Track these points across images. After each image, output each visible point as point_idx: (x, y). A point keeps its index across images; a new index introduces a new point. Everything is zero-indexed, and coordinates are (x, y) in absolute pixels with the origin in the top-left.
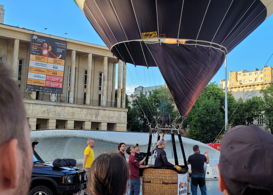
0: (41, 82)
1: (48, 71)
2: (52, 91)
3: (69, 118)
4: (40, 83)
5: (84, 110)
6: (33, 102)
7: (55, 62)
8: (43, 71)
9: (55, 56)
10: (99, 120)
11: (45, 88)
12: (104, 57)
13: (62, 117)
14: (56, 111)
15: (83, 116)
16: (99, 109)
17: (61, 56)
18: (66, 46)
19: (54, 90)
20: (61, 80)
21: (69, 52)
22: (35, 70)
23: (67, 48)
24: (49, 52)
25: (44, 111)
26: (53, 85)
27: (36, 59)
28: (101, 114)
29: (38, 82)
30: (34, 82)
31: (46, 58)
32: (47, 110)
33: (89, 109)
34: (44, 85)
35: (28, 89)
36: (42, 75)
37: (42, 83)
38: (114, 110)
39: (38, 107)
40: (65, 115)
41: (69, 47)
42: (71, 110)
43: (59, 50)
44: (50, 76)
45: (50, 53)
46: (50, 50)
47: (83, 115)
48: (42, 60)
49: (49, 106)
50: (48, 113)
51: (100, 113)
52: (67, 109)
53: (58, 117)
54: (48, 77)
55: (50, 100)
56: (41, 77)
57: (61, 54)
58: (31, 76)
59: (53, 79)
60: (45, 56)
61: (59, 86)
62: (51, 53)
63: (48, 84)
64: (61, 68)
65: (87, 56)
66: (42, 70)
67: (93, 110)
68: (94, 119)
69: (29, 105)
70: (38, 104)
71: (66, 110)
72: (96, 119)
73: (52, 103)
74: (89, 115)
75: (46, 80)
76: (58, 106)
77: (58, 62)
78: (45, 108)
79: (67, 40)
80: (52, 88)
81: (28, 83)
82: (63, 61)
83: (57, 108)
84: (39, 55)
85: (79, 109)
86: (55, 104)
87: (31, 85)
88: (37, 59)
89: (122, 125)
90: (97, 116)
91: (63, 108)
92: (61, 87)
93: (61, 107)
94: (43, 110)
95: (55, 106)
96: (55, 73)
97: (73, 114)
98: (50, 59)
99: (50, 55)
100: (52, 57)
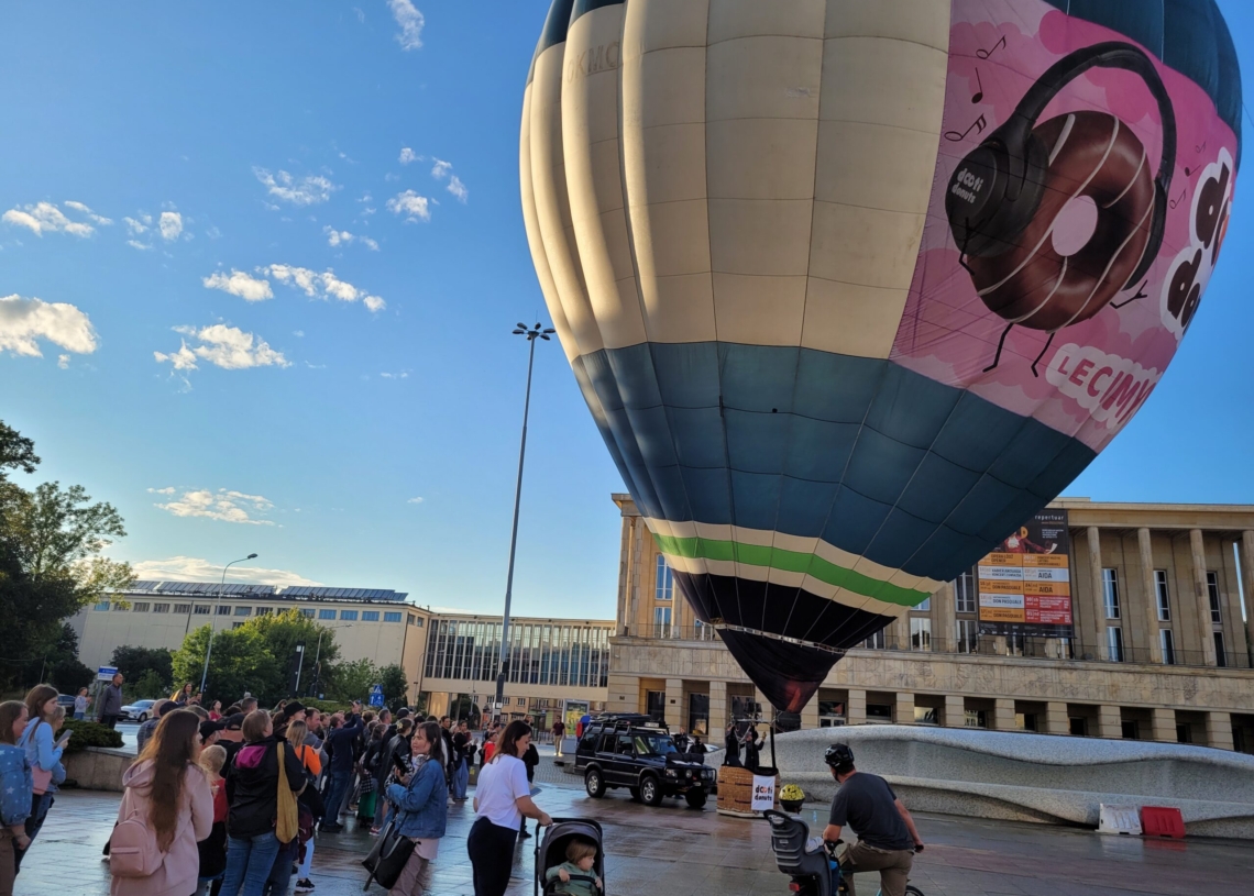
0: (1013, 613)
1: (1028, 585)
2: (1046, 632)
3: (1102, 698)
4: (1012, 616)
5: (1147, 679)
6: (1000, 661)
7: (1043, 563)
8: (1015, 588)
9: (1039, 548)
10: (1199, 704)
11: (1027, 628)
12: (1189, 531)
13: (1080, 696)
14: (1064, 681)
15: (1146, 694)
16: (1195, 675)
17: (1055, 546)
18: (1066, 520)
19: (1051, 630)
20: (1066, 605)
21: (1080, 534)
22: (994, 587)
23: (1070, 524)
24: (1021, 542)
25: (1031, 683)
26: (1046, 618)
27: (993, 560)
28: (1204, 687)
29: (1006, 613)
30: (996, 615)
31: (1017, 556)
32: (1039, 679)
33: (1163, 677)
34: (1022, 620)
35: (983, 631)
36: (1013, 597)
37: (1016, 616)
38: (1247, 675)
39: (1014, 672)
40: (1090, 691)
41: (1075, 521)
42: (1107, 679)
43: (1048, 533)
44: (1035, 596)
45: (1026, 544)
46: (1024, 536)
47: (1143, 692)
48: (1008, 560)
49: (1043, 671)
50: (1043, 687)
51: (1199, 686)
52: (1094, 676)
53: (1070, 696)
54: (1029, 599)
55: (1044, 656)
56: (1011, 602)
57: (1054, 540)
58: (987, 600)
59: (1044, 603)
60: (1013, 550)
61: (1063, 618)
62: (1029, 543)
63: (1032, 615)
64: (1060, 575)
65: (1137, 537)
66: (1011, 584)
67: (1174, 677)
68: (1182, 703)
69: (992, 670)
70: (1013, 666)
71: (1091, 678)
72: (1188, 703)
73: (1048, 663)
74: (1164, 691)
75: (1026, 608)
76: (1065, 669)
77: (1050, 561)
78: (1032, 676)
79: (1066, 506)
80: (1045, 625)
81: (982, 618)
82: (1064, 557)
83: (1065, 674)
84: (999, 551)
85: (1131, 676)
86: (1057, 664)
87: (990, 622)
88: (996, 561)
90: (1190, 694)
91: (1082, 673)
92: (1068, 620)
93: (1075, 673)
94: (1028, 679)
95: (1059, 668)
96: (1047, 589)
97: (1114, 688)
98: (1028, 557)
99: (1027, 547)
100: (1032, 551)
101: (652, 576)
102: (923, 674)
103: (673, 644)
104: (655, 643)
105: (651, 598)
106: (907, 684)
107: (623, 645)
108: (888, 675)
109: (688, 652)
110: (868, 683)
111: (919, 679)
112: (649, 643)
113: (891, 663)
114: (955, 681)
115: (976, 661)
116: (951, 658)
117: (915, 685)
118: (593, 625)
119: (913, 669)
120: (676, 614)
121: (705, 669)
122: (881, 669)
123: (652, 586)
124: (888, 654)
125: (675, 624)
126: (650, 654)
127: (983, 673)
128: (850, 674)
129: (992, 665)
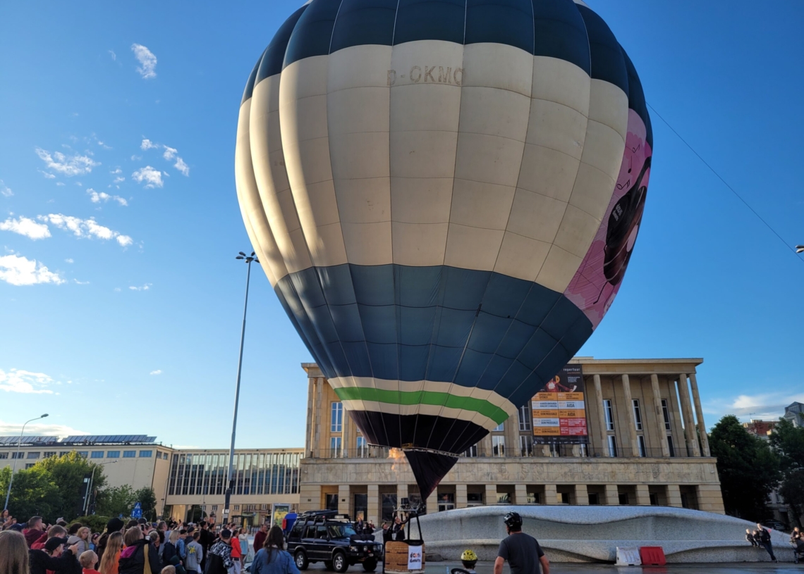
0: (553, 429)
1: (561, 411)
2: (573, 441)
3: (606, 480)
4: (552, 432)
5: (632, 467)
6: (547, 461)
7: (569, 398)
8: (554, 414)
9: (566, 389)
10: (661, 480)
11: (562, 439)
12: (650, 375)
13: (594, 480)
14: (584, 471)
15: (632, 476)
16: (658, 463)
17: (575, 387)
18: (581, 371)
19: (575, 439)
20: (584, 423)
21: (589, 379)
22: (542, 414)
23: (584, 373)
24: (556, 385)
25: (565, 473)
26: (573, 432)
27: (540, 397)
28: (664, 470)
29: (549, 430)
30: (543, 432)
31: (554, 394)
32: (570, 471)
33: (640, 465)
34: (558, 434)
35: (536, 442)
36: (552, 420)
37: (555, 432)
38: (687, 461)
39: (555, 467)
40: (599, 476)
41: (586, 372)
42: (609, 468)
43: (571, 379)
44: (565, 419)
45: (559, 386)
46: (558, 381)
47: (630, 475)
48: (549, 397)
49: (572, 465)
50: (573, 476)
51: (661, 470)
52: (601, 467)
53: (588, 480)
54: (562, 421)
55: (572, 456)
56: (551, 423)
57: (575, 384)
58: (537, 422)
59: (571, 423)
60: (551, 391)
61: (582, 432)
62: (561, 385)
63: (564, 431)
64: (579, 405)
65: (621, 380)
66: (551, 412)
67: (647, 465)
68: (652, 481)
69: (542, 466)
70: (555, 463)
71: (600, 468)
72: (655, 480)
73: (575, 460)
74: (642, 474)
75: (561, 426)
76: (585, 463)
77: (573, 396)
78: (566, 469)
79: (581, 362)
80: (572, 436)
81: (535, 434)
82: (581, 394)
83: (585, 466)
84: (544, 391)
85: (622, 465)
86: (580, 460)
87: (540, 436)
88: (544, 398)
89: (710, 488)
90: (656, 474)
91: (594, 465)
92: (585, 433)
93: (590, 466)
94: (563, 471)
95: (581, 463)
96: (572, 414)
97: (613, 474)
98: (560, 394)
99: (560, 388)
100: (563, 391)
101: (328, 416)
102: (501, 471)
103: (343, 462)
104: (331, 462)
105: (328, 431)
106: (492, 478)
107: (309, 464)
108: (480, 474)
109: (353, 466)
110: (468, 480)
111: (499, 475)
112: (327, 462)
113: (482, 466)
114: (521, 474)
115: (532, 461)
116: (518, 460)
117: (497, 479)
118: (287, 452)
119: (495, 469)
120: (345, 441)
121: (364, 477)
122: (475, 470)
123: (328, 424)
124: (479, 460)
125: (344, 448)
126: (328, 469)
127: (537, 468)
128: (457, 475)
129: (542, 463)
